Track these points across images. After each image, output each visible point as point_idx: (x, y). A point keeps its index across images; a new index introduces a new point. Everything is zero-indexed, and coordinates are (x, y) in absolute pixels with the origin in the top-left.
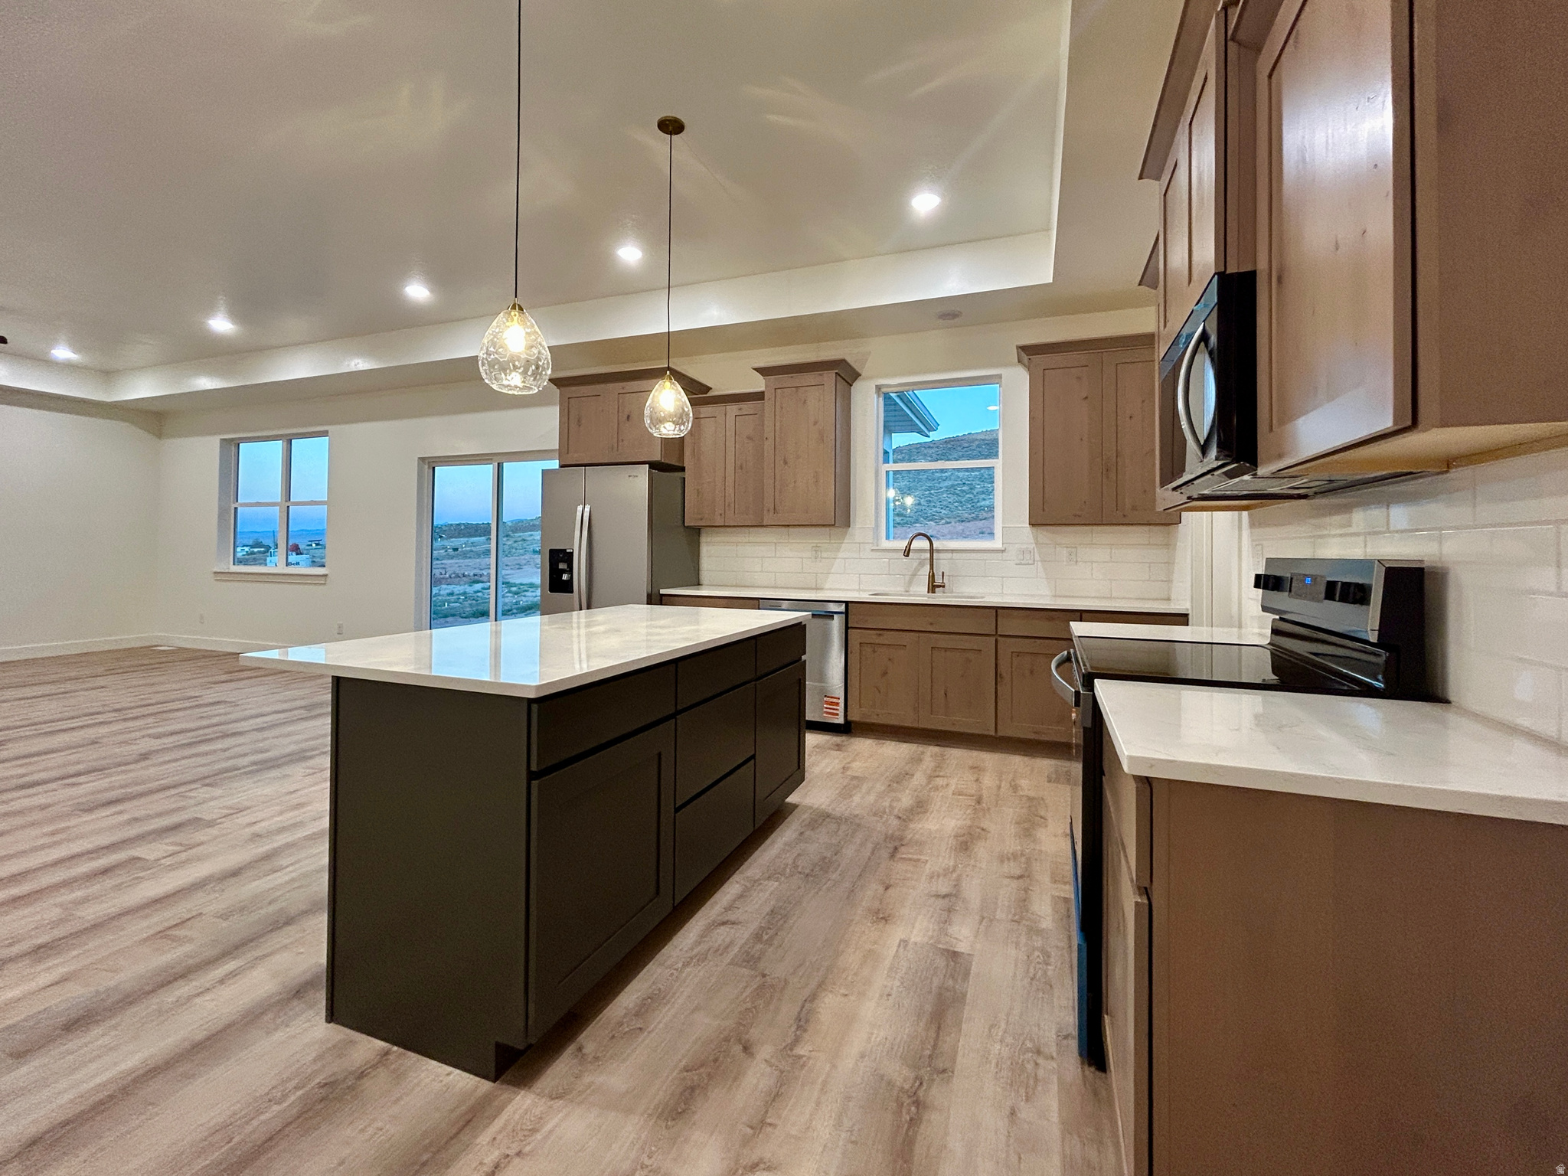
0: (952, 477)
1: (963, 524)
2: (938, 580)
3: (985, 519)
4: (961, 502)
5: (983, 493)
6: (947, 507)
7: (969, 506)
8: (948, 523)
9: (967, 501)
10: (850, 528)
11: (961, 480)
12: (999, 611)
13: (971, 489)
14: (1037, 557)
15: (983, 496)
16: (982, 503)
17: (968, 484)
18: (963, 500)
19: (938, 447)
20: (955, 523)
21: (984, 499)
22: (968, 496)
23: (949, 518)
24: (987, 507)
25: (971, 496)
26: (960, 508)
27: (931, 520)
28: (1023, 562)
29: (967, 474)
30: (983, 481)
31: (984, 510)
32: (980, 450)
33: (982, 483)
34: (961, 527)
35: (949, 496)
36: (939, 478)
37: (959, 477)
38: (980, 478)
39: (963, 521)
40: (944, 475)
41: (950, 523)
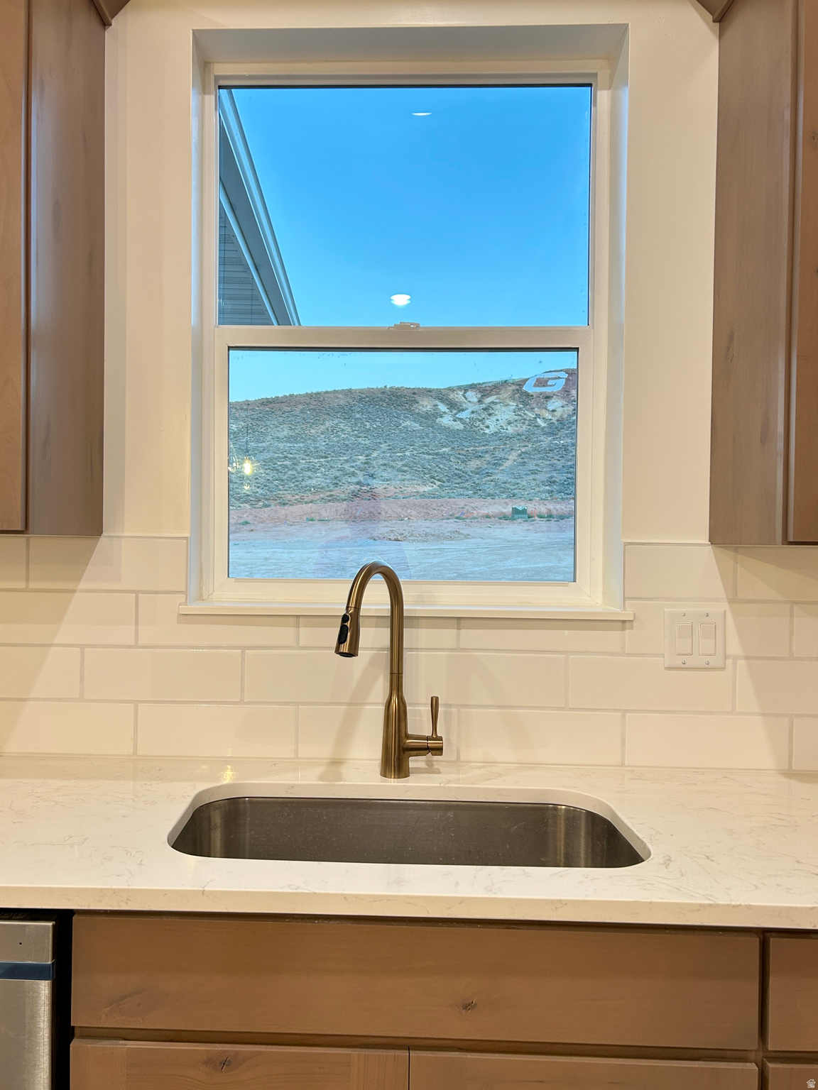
0: (271, 449)
1: (286, 507)
2: (418, 724)
3: (311, 502)
4: (282, 480)
5: (309, 469)
6: (265, 486)
7: (293, 485)
8: (267, 506)
9: (290, 479)
10: (103, 541)
11: (282, 453)
12: (773, 942)
13: (294, 464)
14: (734, 647)
15: (309, 473)
16: (309, 482)
17: (290, 458)
18: (284, 478)
19: (253, 410)
20: (275, 506)
21: (310, 478)
22: (290, 472)
23: (266, 499)
24: (314, 487)
25: (294, 472)
26: (281, 487)
27: (245, 502)
28: (690, 661)
29: (289, 445)
30: (308, 455)
31: (310, 490)
32: (305, 416)
33: (307, 458)
34: (283, 512)
35: (267, 471)
36: (254, 449)
37: (279, 449)
38: (305, 451)
39: (284, 504)
40: (260, 445)
41: (269, 506)
